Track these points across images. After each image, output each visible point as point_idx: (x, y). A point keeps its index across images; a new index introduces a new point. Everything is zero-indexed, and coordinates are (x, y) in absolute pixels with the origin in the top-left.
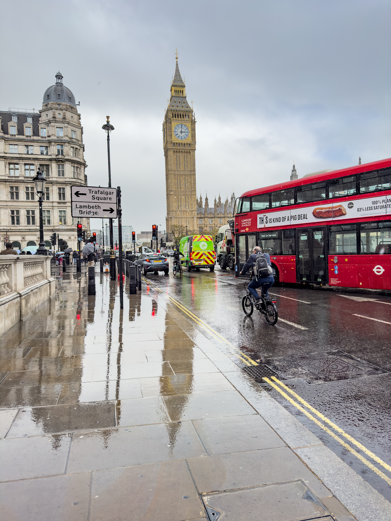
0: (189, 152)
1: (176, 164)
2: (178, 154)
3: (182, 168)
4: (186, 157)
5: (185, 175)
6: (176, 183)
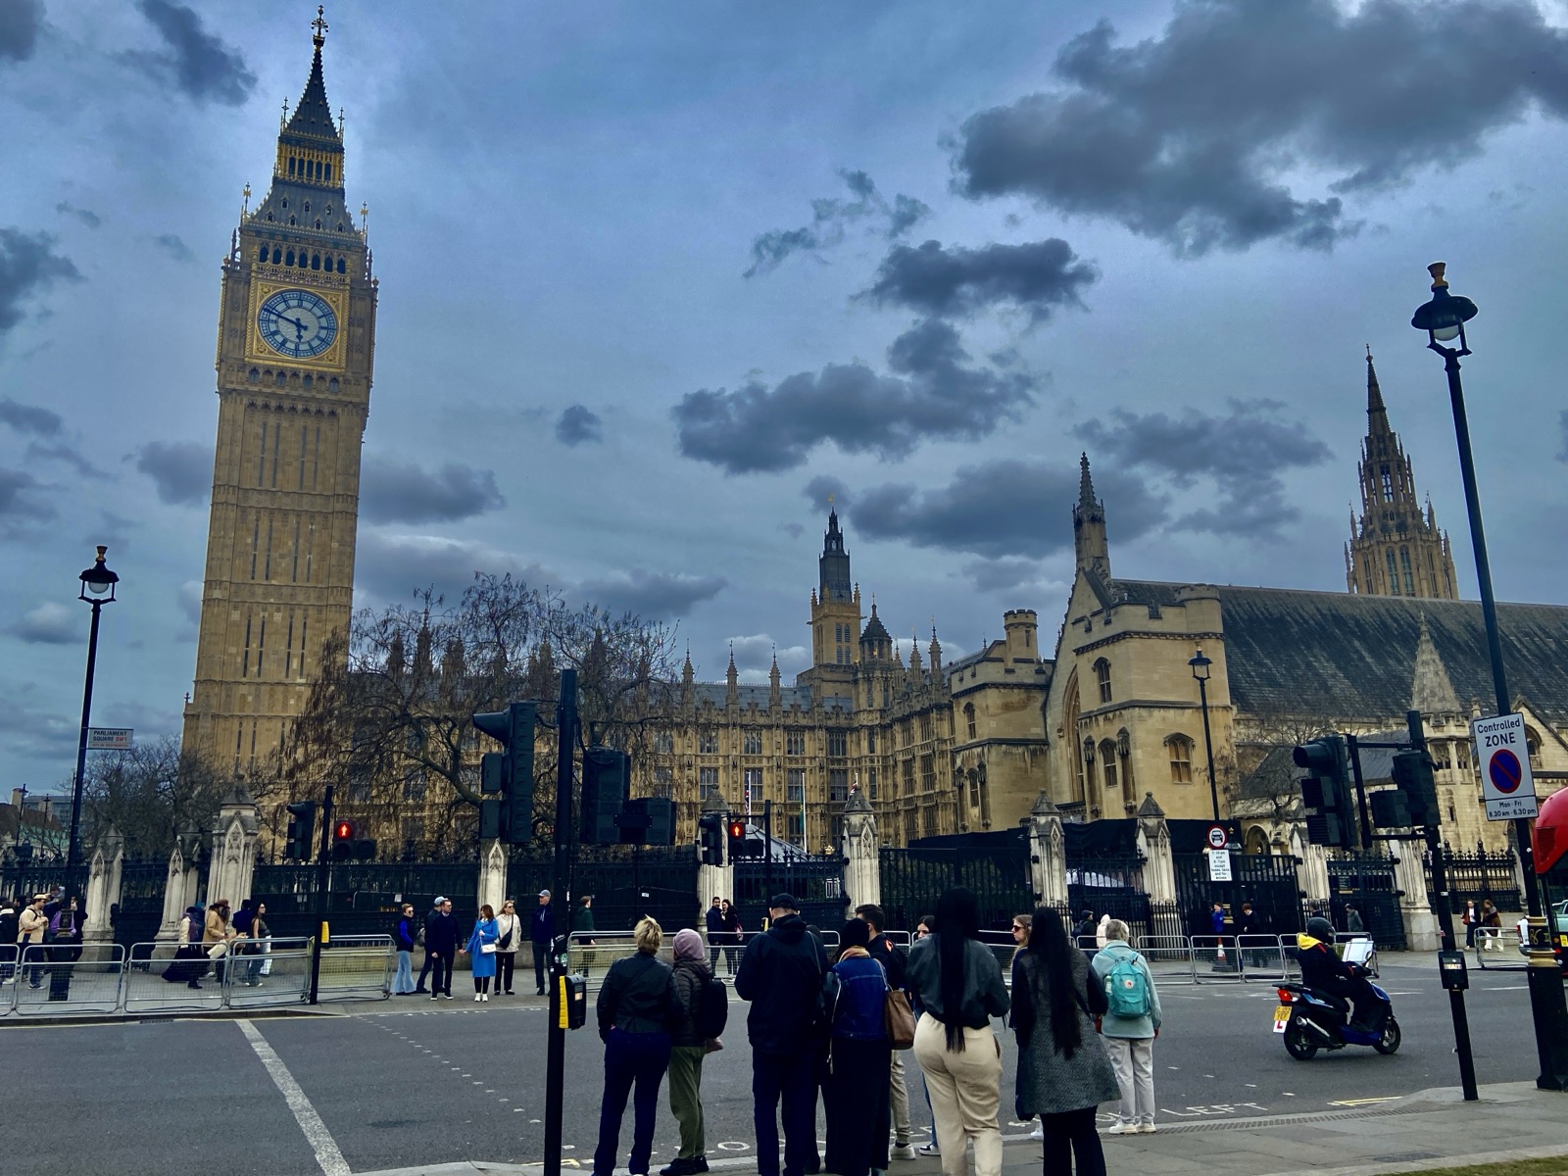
0: (333, 413)
1: (258, 460)
2: (272, 420)
3: (288, 480)
4: (311, 437)
5: (299, 514)
6: (250, 549)
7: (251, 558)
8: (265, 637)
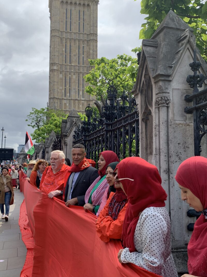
0: (88, 5)
1: (65, 22)
2: (69, 7)
3: (75, 28)
4: (82, 13)
5: (79, 40)
6: (64, 52)
7: (65, 56)
8: (71, 84)
